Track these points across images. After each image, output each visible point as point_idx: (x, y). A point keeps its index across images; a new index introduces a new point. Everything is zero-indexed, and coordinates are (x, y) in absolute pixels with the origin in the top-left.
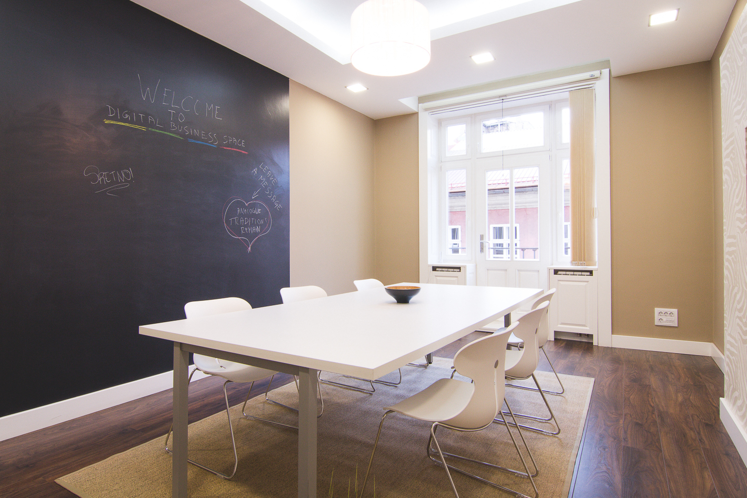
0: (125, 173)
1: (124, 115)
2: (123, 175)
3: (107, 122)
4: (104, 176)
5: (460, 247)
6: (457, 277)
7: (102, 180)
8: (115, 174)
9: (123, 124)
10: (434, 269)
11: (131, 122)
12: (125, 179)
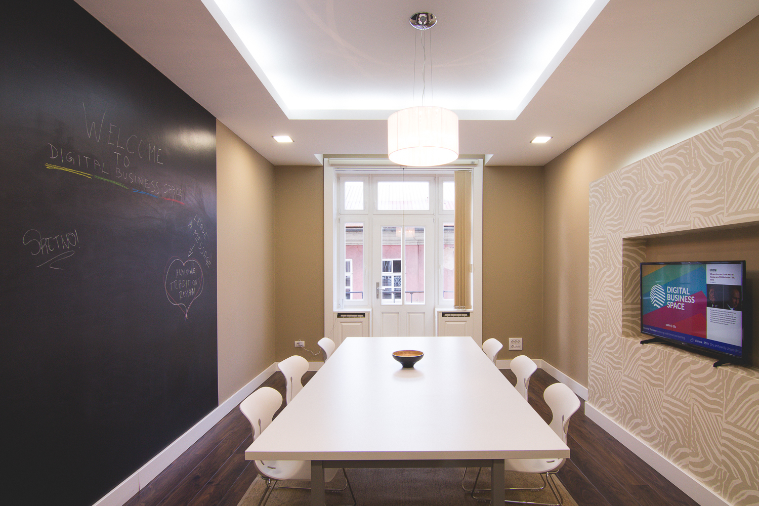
0: (70, 237)
1: (68, 158)
2: (68, 240)
3: (49, 167)
4: (47, 244)
5: (351, 291)
6: (362, 322)
7: (45, 249)
8: (59, 239)
9: (66, 170)
10: (339, 315)
11: (76, 167)
12: (70, 245)
